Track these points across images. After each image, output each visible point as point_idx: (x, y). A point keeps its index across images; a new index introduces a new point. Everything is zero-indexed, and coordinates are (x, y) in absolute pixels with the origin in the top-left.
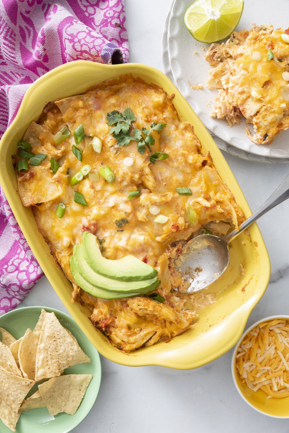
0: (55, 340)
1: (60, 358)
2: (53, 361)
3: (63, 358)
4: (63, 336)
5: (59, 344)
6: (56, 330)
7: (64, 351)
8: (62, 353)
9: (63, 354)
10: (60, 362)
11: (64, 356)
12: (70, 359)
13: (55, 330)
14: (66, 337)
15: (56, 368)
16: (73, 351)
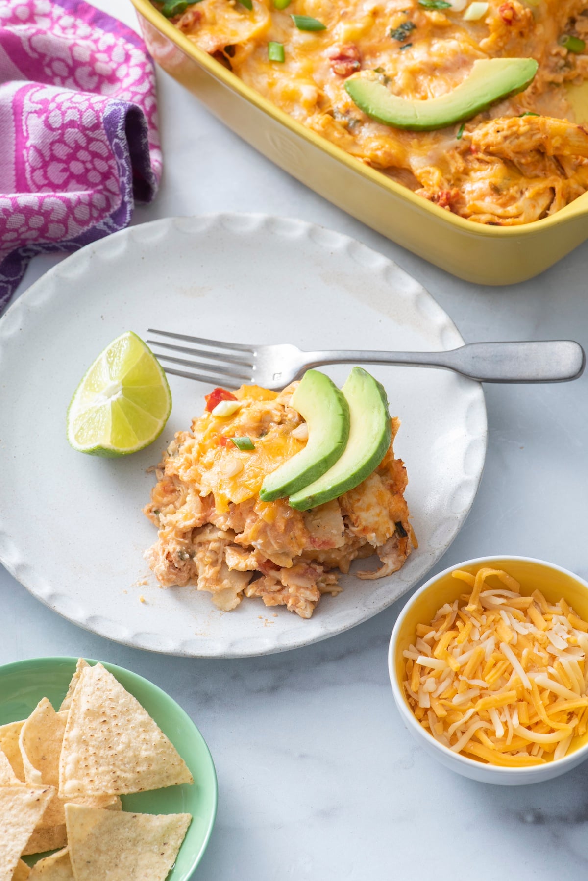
0: (105, 721)
1: (118, 763)
2: (101, 769)
3: (125, 765)
4: (125, 709)
5: (114, 730)
6: (107, 697)
7: (128, 746)
8: (123, 751)
9: (125, 754)
10: (118, 773)
11: (126, 760)
12: (142, 768)
13: (104, 697)
14: (131, 712)
15: (109, 785)
16: (149, 746)
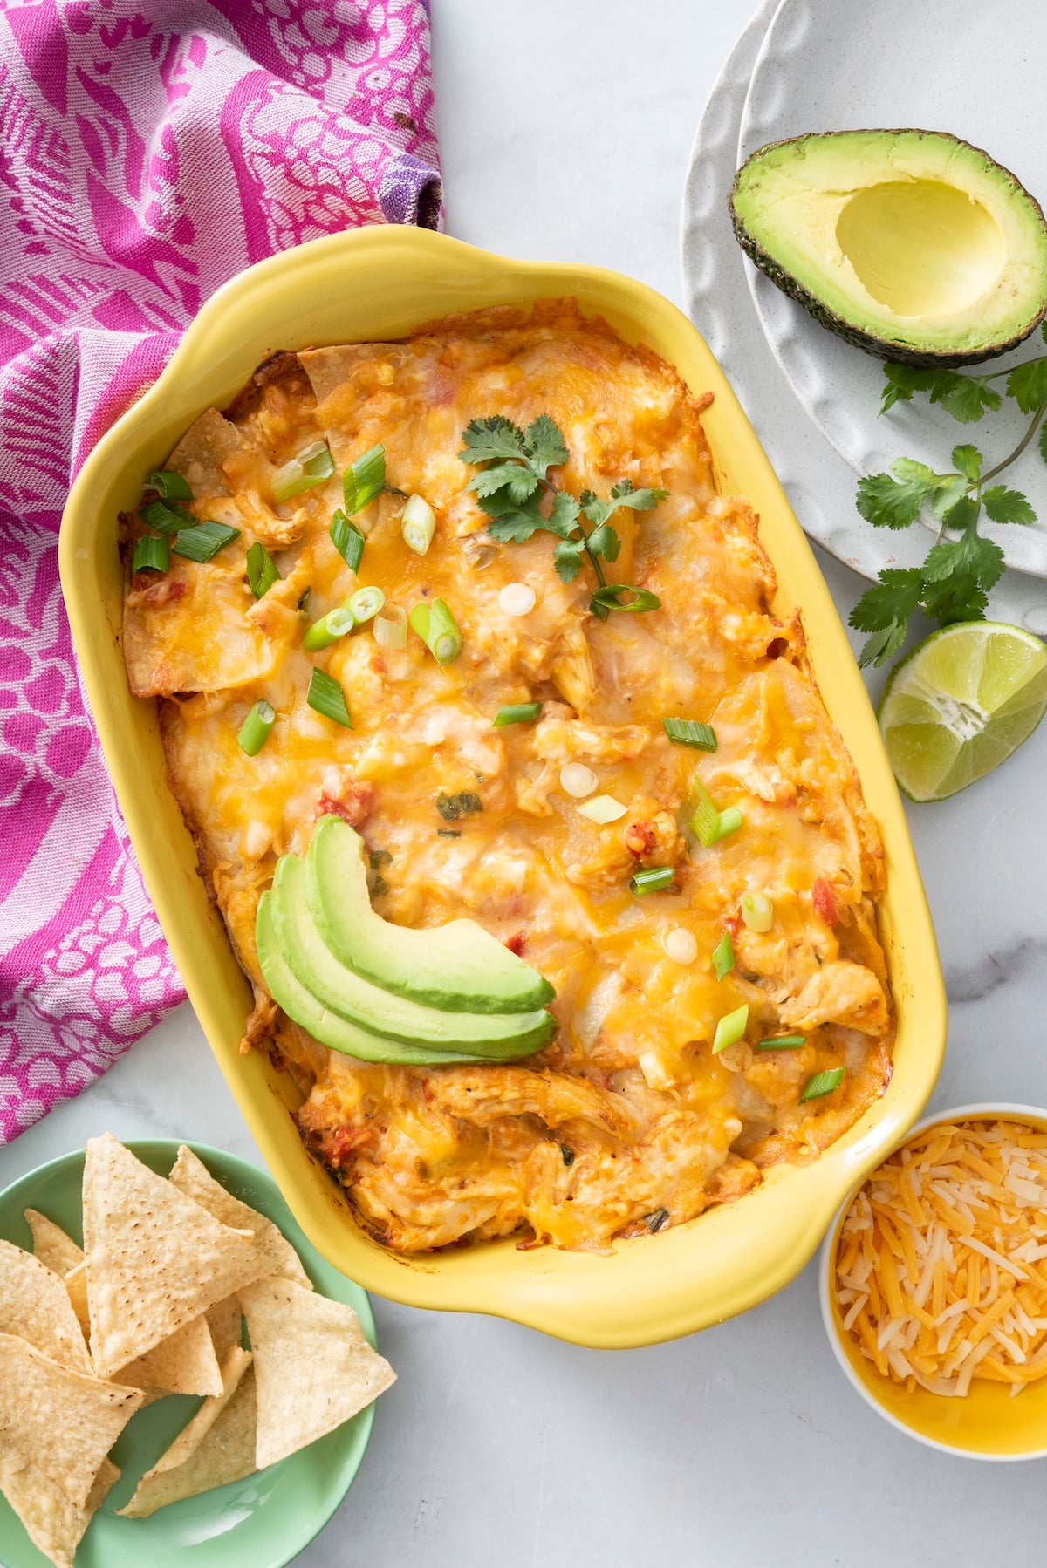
0: (137, 1225)
1: (170, 1280)
2: (150, 1297)
3: (180, 1279)
4: (161, 1202)
5: (152, 1233)
6: (131, 1187)
7: (179, 1253)
8: (173, 1263)
9: (177, 1266)
10: (174, 1296)
11: (181, 1274)
12: (206, 1277)
13: (128, 1188)
14: (170, 1203)
15: (166, 1320)
16: (207, 1246)
